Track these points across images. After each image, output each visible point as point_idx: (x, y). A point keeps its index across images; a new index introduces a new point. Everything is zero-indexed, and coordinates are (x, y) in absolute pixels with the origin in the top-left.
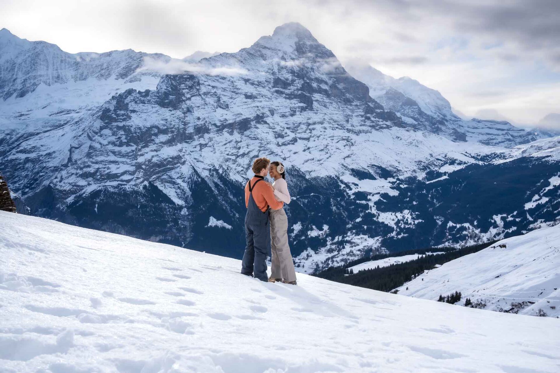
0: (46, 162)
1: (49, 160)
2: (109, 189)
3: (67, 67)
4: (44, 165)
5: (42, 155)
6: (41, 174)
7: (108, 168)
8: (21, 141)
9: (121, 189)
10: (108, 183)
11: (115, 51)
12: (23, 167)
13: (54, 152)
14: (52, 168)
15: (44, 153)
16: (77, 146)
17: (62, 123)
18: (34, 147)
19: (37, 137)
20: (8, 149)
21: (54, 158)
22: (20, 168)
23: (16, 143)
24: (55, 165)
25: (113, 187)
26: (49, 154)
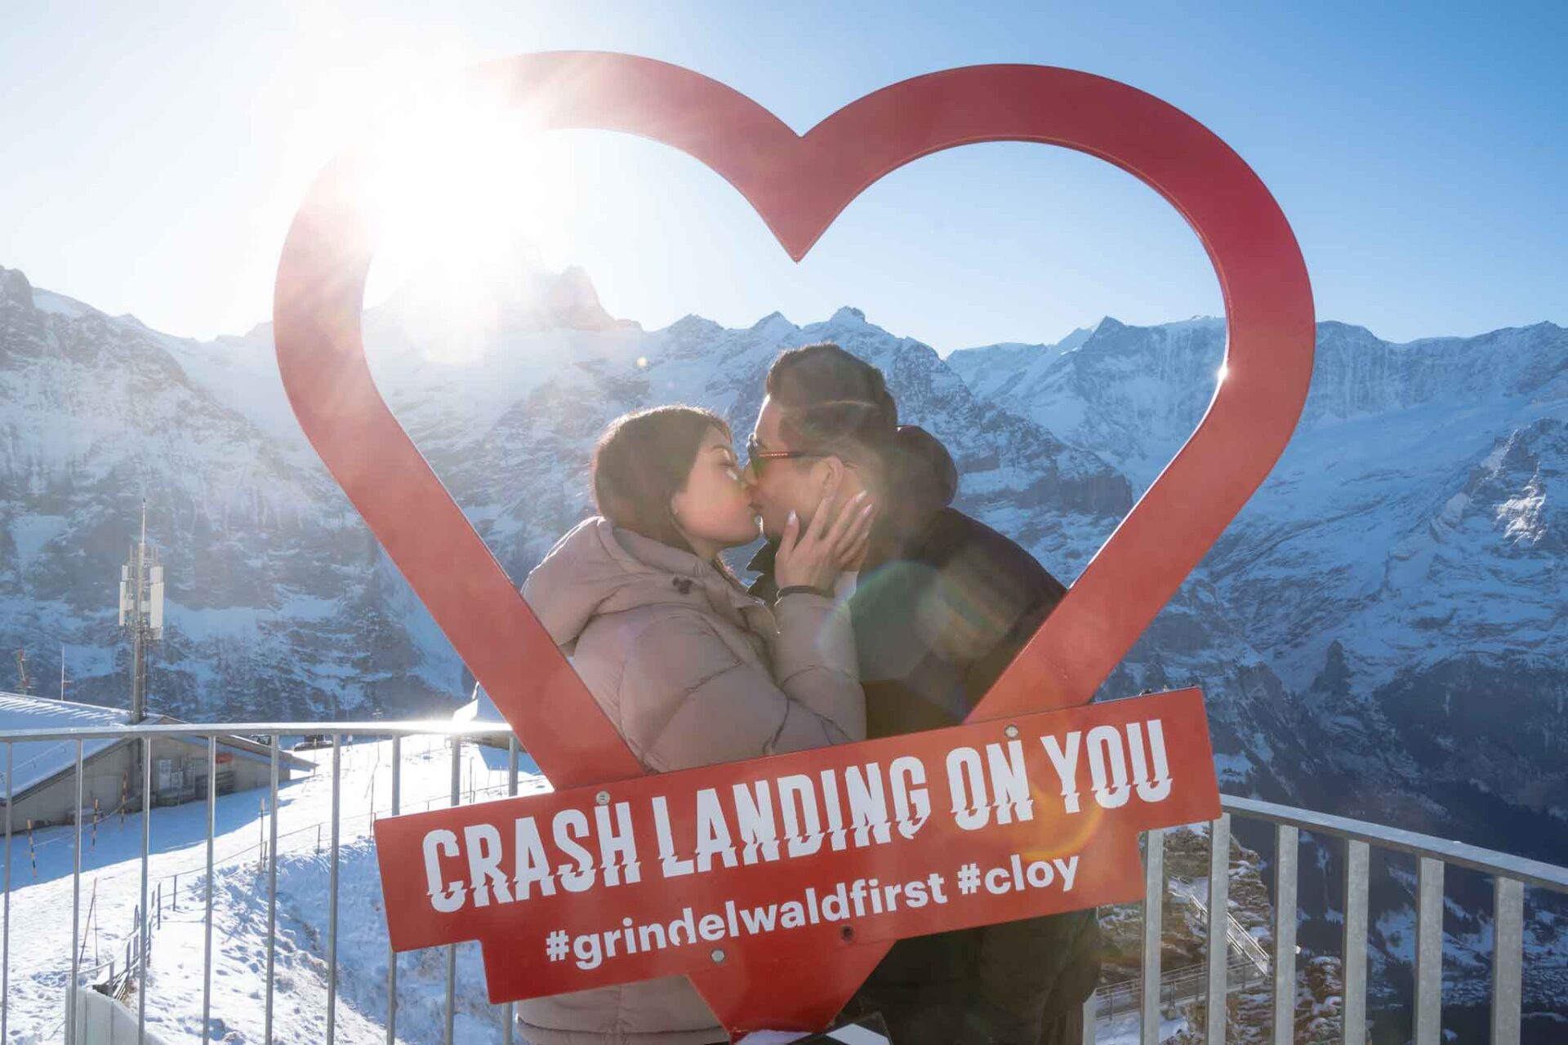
0: (1329, 588)
1: (1337, 583)
2: (1482, 661)
3: (1386, 373)
4: (1326, 594)
5: (1321, 573)
6: (1319, 614)
7: (1480, 611)
8: (1278, 540)
9: (1511, 662)
10: (1480, 646)
11: (1504, 329)
12: (1280, 597)
13: (1350, 566)
14: (1344, 603)
15: (1326, 569)
16: (1404, 555)
17: (1371, 499)
18: (1306, 554)
19: (1313, 532)
20: (1249, 558)
21: (1348, 580)
22: (1270, 599)
23: (1266, 544)
24: (1350, 597)
25: (1490, 655)
26: (1338, 571)
